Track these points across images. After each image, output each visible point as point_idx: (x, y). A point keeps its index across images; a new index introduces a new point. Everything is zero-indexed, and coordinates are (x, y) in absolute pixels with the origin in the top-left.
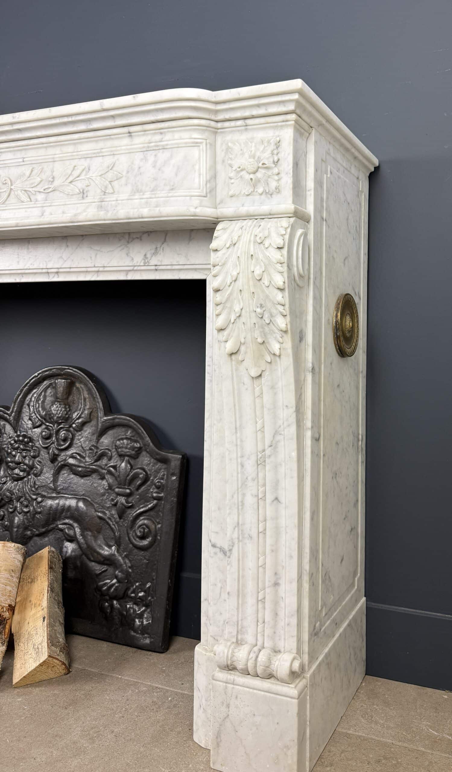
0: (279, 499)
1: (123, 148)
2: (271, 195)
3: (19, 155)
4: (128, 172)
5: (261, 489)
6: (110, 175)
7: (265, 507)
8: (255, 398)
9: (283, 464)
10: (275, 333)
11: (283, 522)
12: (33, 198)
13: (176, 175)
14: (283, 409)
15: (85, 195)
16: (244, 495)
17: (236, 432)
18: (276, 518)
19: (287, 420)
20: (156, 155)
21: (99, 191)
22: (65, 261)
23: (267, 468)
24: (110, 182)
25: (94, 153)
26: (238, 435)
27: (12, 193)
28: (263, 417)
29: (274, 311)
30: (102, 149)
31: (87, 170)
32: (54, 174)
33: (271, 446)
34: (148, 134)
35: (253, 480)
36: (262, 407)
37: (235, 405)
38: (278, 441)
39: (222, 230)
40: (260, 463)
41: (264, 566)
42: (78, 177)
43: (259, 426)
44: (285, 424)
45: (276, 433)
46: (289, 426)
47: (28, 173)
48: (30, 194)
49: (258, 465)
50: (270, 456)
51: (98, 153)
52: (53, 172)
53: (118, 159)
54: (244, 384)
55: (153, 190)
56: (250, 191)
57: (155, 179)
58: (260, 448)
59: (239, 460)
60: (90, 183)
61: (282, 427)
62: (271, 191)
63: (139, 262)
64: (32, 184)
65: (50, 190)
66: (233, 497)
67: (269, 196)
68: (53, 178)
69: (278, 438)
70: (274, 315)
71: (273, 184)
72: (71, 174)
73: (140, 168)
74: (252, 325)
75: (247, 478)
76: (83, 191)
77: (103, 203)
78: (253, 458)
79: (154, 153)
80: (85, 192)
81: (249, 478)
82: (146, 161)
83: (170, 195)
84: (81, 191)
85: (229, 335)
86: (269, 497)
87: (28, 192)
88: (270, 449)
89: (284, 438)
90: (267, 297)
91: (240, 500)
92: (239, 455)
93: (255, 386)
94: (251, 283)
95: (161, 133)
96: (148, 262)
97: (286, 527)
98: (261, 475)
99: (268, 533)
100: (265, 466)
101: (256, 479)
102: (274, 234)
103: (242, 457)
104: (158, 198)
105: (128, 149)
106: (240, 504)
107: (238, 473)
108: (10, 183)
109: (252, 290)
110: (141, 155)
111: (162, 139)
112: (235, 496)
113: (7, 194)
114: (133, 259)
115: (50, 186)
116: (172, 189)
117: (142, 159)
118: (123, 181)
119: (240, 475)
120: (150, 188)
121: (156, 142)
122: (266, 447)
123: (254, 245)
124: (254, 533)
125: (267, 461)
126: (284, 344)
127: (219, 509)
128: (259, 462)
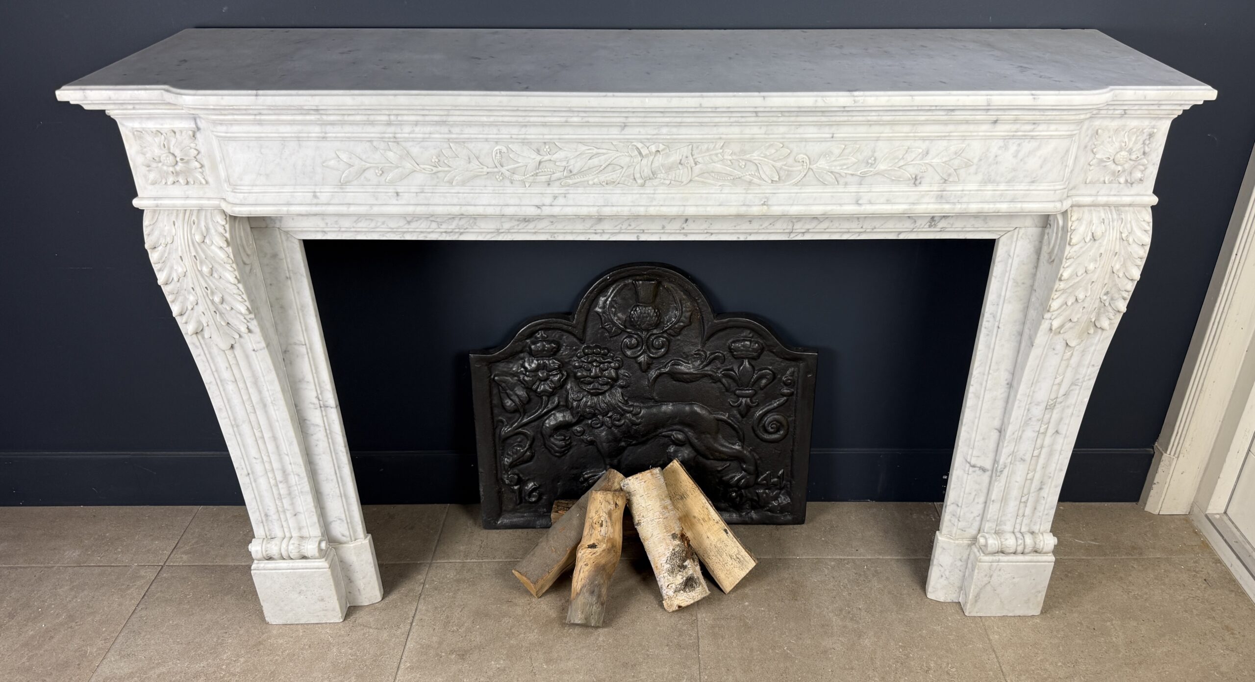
0: (1059, 431)
1: (981, 134)
2: (1132, 184)
3: (827, 129)
4: (980, 160)
5: (1044, 427)
6: (956, 162)
7: (1044, 440)
8: (1062, 360)
9: (1072, 407)
10: (1108, 312)
11: (1058, 447)
12: (842, 181)
13: (1041, 167)
14: (1088, 367)
15: (918, 182)
16: (1023, 431)
17: (1032, 386)
18: (1052, 445)
19: (1090, 375)
20: (1019, 145)
21: (937, 178)
22: (821, 222)
23: (1055, 411)
24: (955, 170)
25: (938, 137)
26: (1032, 388)
27: (811, 173)
28: (1064, 374)
29: (1116, 296)
30: (951, 132)
31: (925, 153)
32: (876, 154)
33: (1065, 395)
34: (1017, 123)
35: (1039, 420)
36: (1067, 366)
37: (1038, 366)
38: (1072, 390)
39: (1077, 221)
40: (1050, 408)
41: (1032, 480)
42: (912, 161)
43: (1057, 381)
44: (1086, 378)
45: (1073, 384)
46: (1089, 379)
47: (837, 151)
48: (837, 176)
49: (1046, 409)
50: (1061, 402)
51: (945, 136)
52: (874, 151)
53: (968, 145)
54: (1054, 349)
55: (1008, 182)
56: (1111, 179)
57: (1014, 170)
58: (1053, 396)
59: (1027, 407)
60: (927, 168)
61: (1081, 380)
62: (1133, 180)
63: (923, 225)
64: (844, 165)
65: (871, 173)
66: (1013, 434)
67: (1129, 185)
68: (875, 160)
69: (1073, 387)
70: (1115, 298)
71: (1138, 175)
72: (903, 158)
73: (996, 156)
74: (1093, 309)
75: (1030, 419)
76: (916, 177)
77: (944, 193)
78: (1043, 405)
79: (1018, 141)
80: (918, 178)
81: (1033, 419)
82: (1005, 149)
83: (1031, 188)
84: (914, 176)
85: (1059, 314)
86: (1051, 431)
87: (835, 174)
88: (1063, 397)
89: (1081, 388)
90: (1116, 285)
91: (1019, 435)
92: (1029, 403)
93: (1067, 351)
94: (1107, 276)
95: (1034, 124)
96: (935, 225)
97: (1061, 450)
98: (1047, 416)
99: (1043, 456)
100: (1053, 409)
101: (1041, 420)
102: (1135, 229)
103: (1030, 403)
104: (1017, 190)
105: (985, 136)
106: (1019, 438)
107: (1023, 416)
108: (808, 162)
109: (1106, 281)
110: (1001, 143)
111: (1034, 129)
112: (1017, 433)
113: (803, 174)
114: (915, 222)
115: (871, 169)
116: (1033, 182)
117: (1000, 148)
118: (972, 169)
119: (1024, 418)
120: (1006, 178)
121: (1025, 131)
122: (1060, 395)
123: (1120, 242)
124: (1028, 457)
125: (1057, 406)
126: (1112, 321)
127: (984, 439)
128: (1048, 407)
